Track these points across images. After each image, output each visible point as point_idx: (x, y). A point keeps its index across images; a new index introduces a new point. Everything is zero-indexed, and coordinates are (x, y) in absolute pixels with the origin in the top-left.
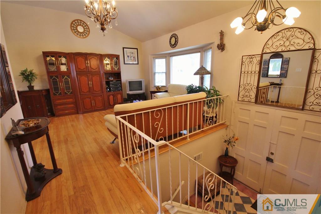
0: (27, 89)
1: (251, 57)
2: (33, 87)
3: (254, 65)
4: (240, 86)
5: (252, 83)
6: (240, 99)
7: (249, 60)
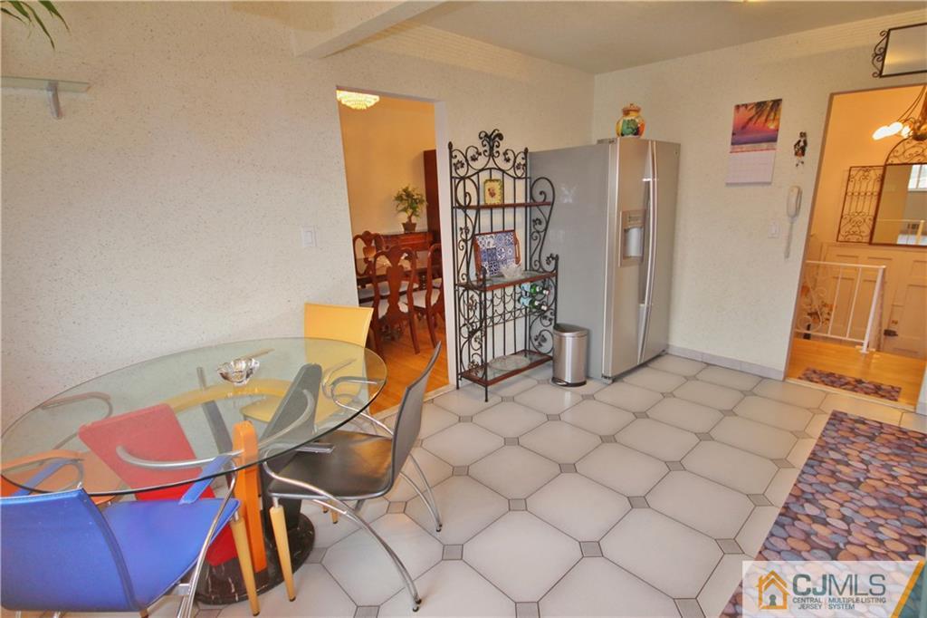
0: (401, 230)
1: (866, 169)
2: (415, 225)
3: (871, 183)
4: (842, 217)
5: (866, 210)
6: (841, 238)
7: (861, 173)
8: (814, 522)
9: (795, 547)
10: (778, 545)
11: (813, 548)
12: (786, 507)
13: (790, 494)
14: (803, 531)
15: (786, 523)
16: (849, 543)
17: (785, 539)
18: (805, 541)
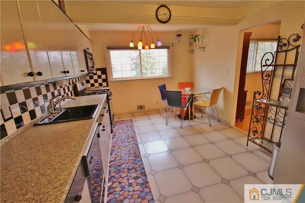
8: (137, 176)
9: (137, 165)
10: (140, 163)
11: (133, 168)
12: (146, 176)
13: (148, 182)
14: (138, 171)
15: (142, 170)
16: (126, 176)
17: (139, 165)
18: (136, 168)
